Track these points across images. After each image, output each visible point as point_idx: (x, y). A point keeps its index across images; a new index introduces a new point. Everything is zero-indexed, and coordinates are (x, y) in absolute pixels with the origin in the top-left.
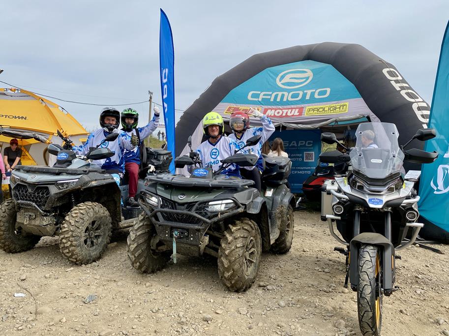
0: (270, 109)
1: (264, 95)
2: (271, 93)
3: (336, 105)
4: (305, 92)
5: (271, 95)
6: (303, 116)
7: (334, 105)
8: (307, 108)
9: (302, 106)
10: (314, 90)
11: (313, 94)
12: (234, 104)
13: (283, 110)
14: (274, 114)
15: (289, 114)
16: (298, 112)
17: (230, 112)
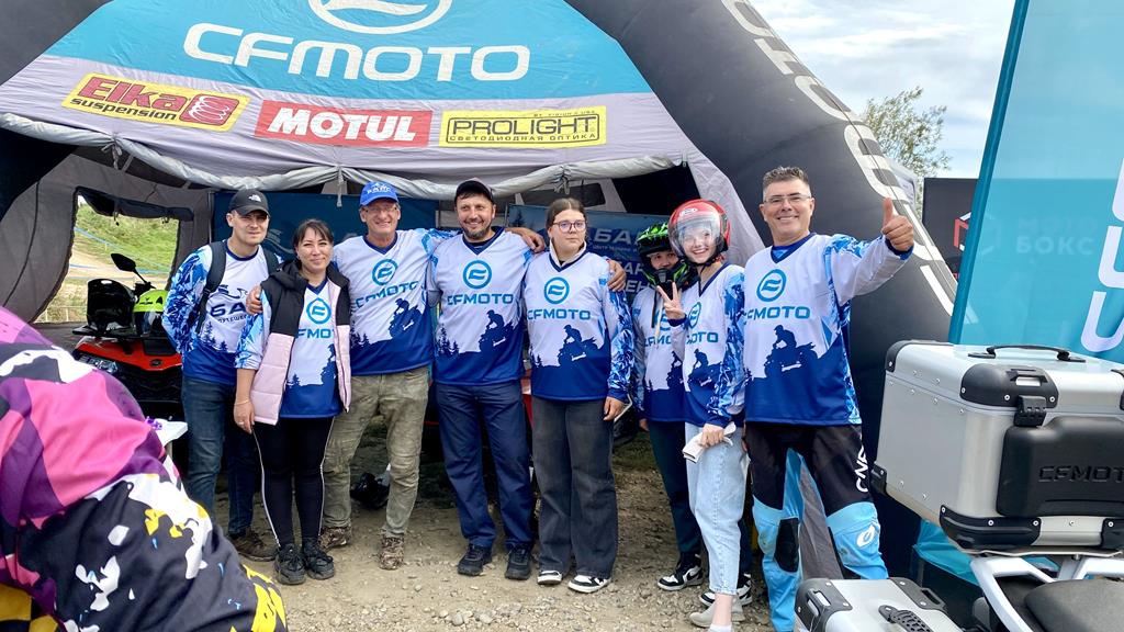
0: (288, 105)
2: (289, 41)
3: (560, 113)
4: (432, 50)
5: (289, 49)
6: (430, 146)
7: (553, 112)
8: (447, 115)
9: (426, 104)
10: (467, 50)
11: (462, 64)
12: (114, 68)
13: (347, 117)
14: (309, 128)
15: (372, 134)
16: (410, 130)
17: (96, 101)
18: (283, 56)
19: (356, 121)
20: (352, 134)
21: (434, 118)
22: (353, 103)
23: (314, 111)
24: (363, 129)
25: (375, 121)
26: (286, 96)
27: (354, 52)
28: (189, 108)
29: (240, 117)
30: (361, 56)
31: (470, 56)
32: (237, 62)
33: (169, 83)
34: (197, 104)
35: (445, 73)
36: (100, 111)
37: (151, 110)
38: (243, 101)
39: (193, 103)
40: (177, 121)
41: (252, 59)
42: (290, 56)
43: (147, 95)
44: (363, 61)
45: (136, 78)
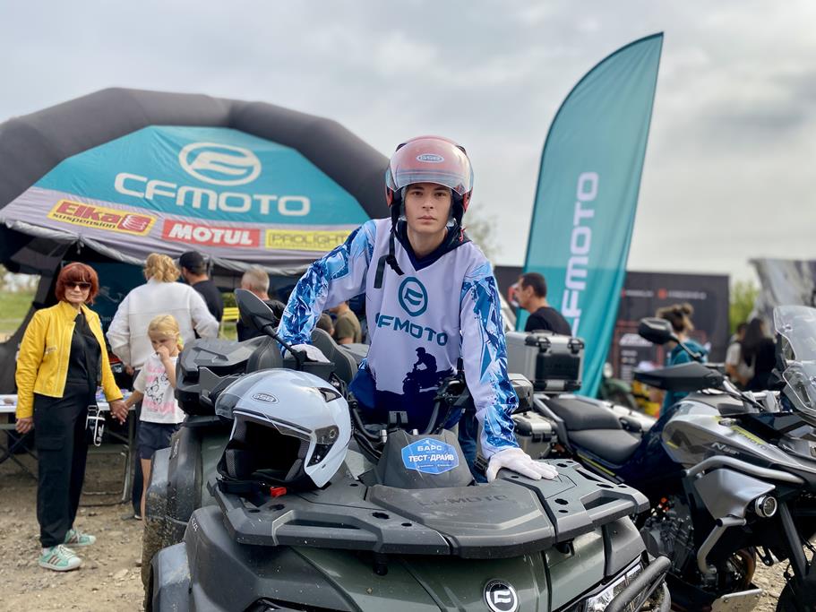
0: (180, 222)
1: (158, 187)
2: (174, 186)
3: (328, 233)
6: (261, 248)
7: (325, 232)
8: (268, 232)
9: (257, 225)
10: (274, 198)
11: (273, 205)
12: (76, 197)
13: (213, 230)
14: (192, 236)
15: (228, 240)
16: (250, 238)
17: (67, 216)
18: (173, 195)
19: (218, 233)
20: (217, 240)
21: (261, 233)
22: (216, 223)
23: (195, 226)
24: (223, 237)
25: (229, 233)
26: (177, 217)
27: (212, 195)
28: (122, 222)
29: (153, 228)
30: (216, 197)
31: (277, 201)
32: (147, 197)
33: (109, 207)
34: (127, 220)
35: (265, 209)
36: (70, 222)
37: (100, 222)
38: (154, 220)
39: (124, 219)
40: (116, 229)
41: (155, 196)
42: (176, 195)
43: (97, 214)
44: (218, 200)
45: (90, 203)
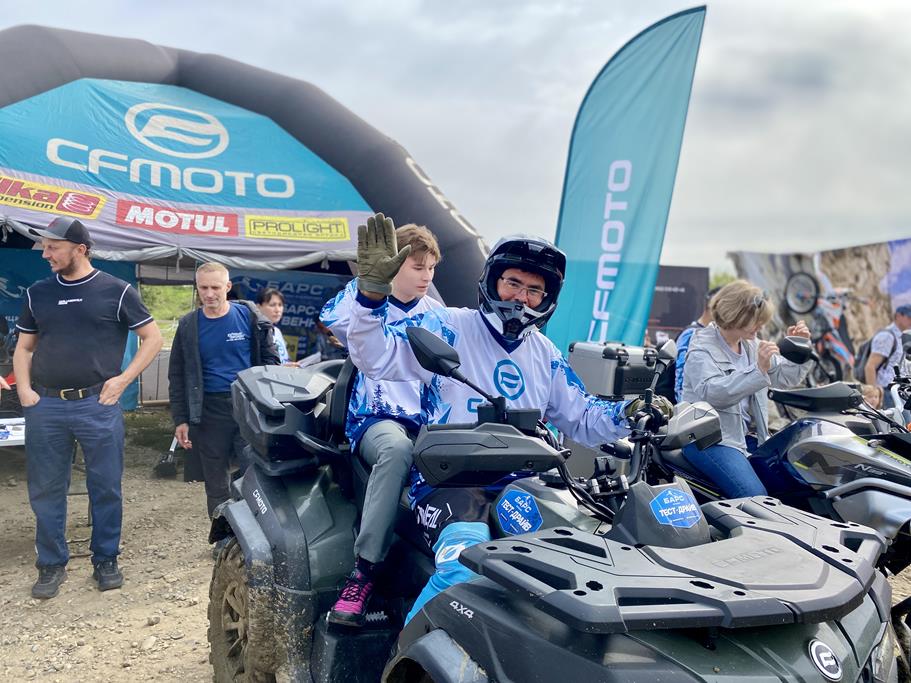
0: (136, 204)
1: (102, 158)
2: (125, 157)
3: (320, 220)
5: (127, 164)
6: (240, 236)
8: (248, 218)
9: (233, 210)
10: (251, 175)
11: (251, 185)
13: (179, 215)
14: (154, 221)
16: (225, 226)
18: (124, 169)
19: (187, 218)
20: (185, 226)
21: (239, 219)
22: (183, 206)
23: (156, 210)
24: (192, 223)
25: (200, 219)
27: (175, 171)
28: (62, 201)
29: (102, 210)
30: (179, 173)
31: (255, 179)
32: (91, 170)
33: (42, 181)
34: (68, 199)
35: (240, 190)
37: (32, 201)
38: (103, 199)
39: (64, 198)
41: (101, 169)
42: (129, 169)
43: (27, 190)
44: (182, 176)
45: (16, 177)
